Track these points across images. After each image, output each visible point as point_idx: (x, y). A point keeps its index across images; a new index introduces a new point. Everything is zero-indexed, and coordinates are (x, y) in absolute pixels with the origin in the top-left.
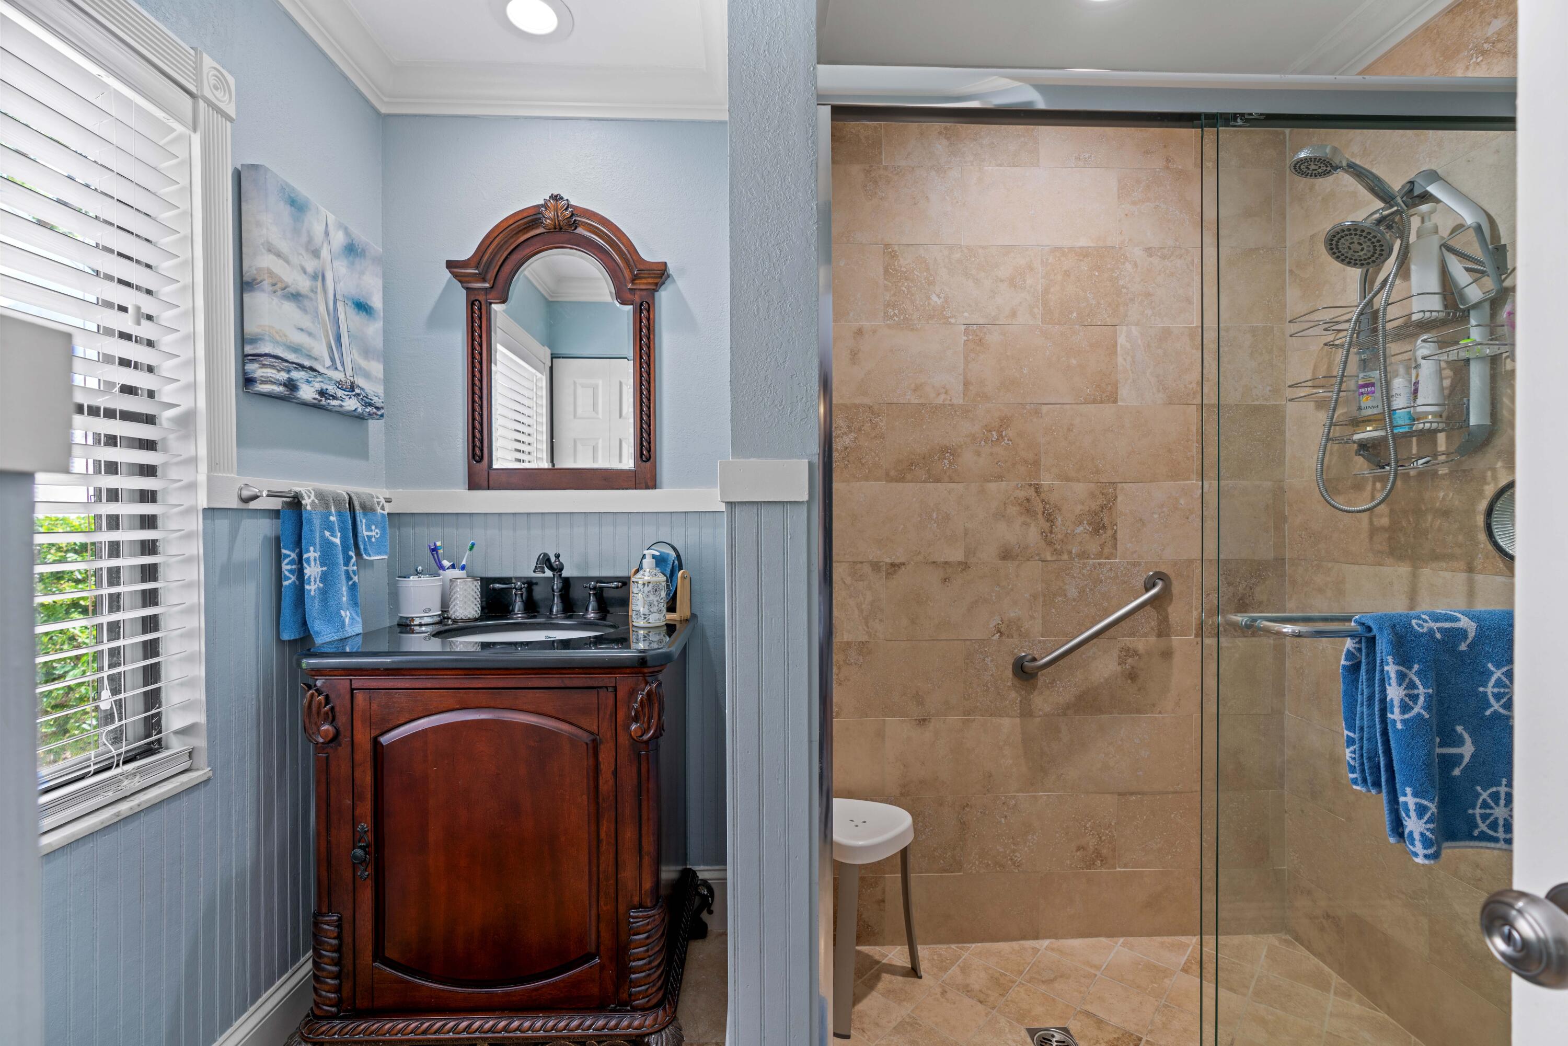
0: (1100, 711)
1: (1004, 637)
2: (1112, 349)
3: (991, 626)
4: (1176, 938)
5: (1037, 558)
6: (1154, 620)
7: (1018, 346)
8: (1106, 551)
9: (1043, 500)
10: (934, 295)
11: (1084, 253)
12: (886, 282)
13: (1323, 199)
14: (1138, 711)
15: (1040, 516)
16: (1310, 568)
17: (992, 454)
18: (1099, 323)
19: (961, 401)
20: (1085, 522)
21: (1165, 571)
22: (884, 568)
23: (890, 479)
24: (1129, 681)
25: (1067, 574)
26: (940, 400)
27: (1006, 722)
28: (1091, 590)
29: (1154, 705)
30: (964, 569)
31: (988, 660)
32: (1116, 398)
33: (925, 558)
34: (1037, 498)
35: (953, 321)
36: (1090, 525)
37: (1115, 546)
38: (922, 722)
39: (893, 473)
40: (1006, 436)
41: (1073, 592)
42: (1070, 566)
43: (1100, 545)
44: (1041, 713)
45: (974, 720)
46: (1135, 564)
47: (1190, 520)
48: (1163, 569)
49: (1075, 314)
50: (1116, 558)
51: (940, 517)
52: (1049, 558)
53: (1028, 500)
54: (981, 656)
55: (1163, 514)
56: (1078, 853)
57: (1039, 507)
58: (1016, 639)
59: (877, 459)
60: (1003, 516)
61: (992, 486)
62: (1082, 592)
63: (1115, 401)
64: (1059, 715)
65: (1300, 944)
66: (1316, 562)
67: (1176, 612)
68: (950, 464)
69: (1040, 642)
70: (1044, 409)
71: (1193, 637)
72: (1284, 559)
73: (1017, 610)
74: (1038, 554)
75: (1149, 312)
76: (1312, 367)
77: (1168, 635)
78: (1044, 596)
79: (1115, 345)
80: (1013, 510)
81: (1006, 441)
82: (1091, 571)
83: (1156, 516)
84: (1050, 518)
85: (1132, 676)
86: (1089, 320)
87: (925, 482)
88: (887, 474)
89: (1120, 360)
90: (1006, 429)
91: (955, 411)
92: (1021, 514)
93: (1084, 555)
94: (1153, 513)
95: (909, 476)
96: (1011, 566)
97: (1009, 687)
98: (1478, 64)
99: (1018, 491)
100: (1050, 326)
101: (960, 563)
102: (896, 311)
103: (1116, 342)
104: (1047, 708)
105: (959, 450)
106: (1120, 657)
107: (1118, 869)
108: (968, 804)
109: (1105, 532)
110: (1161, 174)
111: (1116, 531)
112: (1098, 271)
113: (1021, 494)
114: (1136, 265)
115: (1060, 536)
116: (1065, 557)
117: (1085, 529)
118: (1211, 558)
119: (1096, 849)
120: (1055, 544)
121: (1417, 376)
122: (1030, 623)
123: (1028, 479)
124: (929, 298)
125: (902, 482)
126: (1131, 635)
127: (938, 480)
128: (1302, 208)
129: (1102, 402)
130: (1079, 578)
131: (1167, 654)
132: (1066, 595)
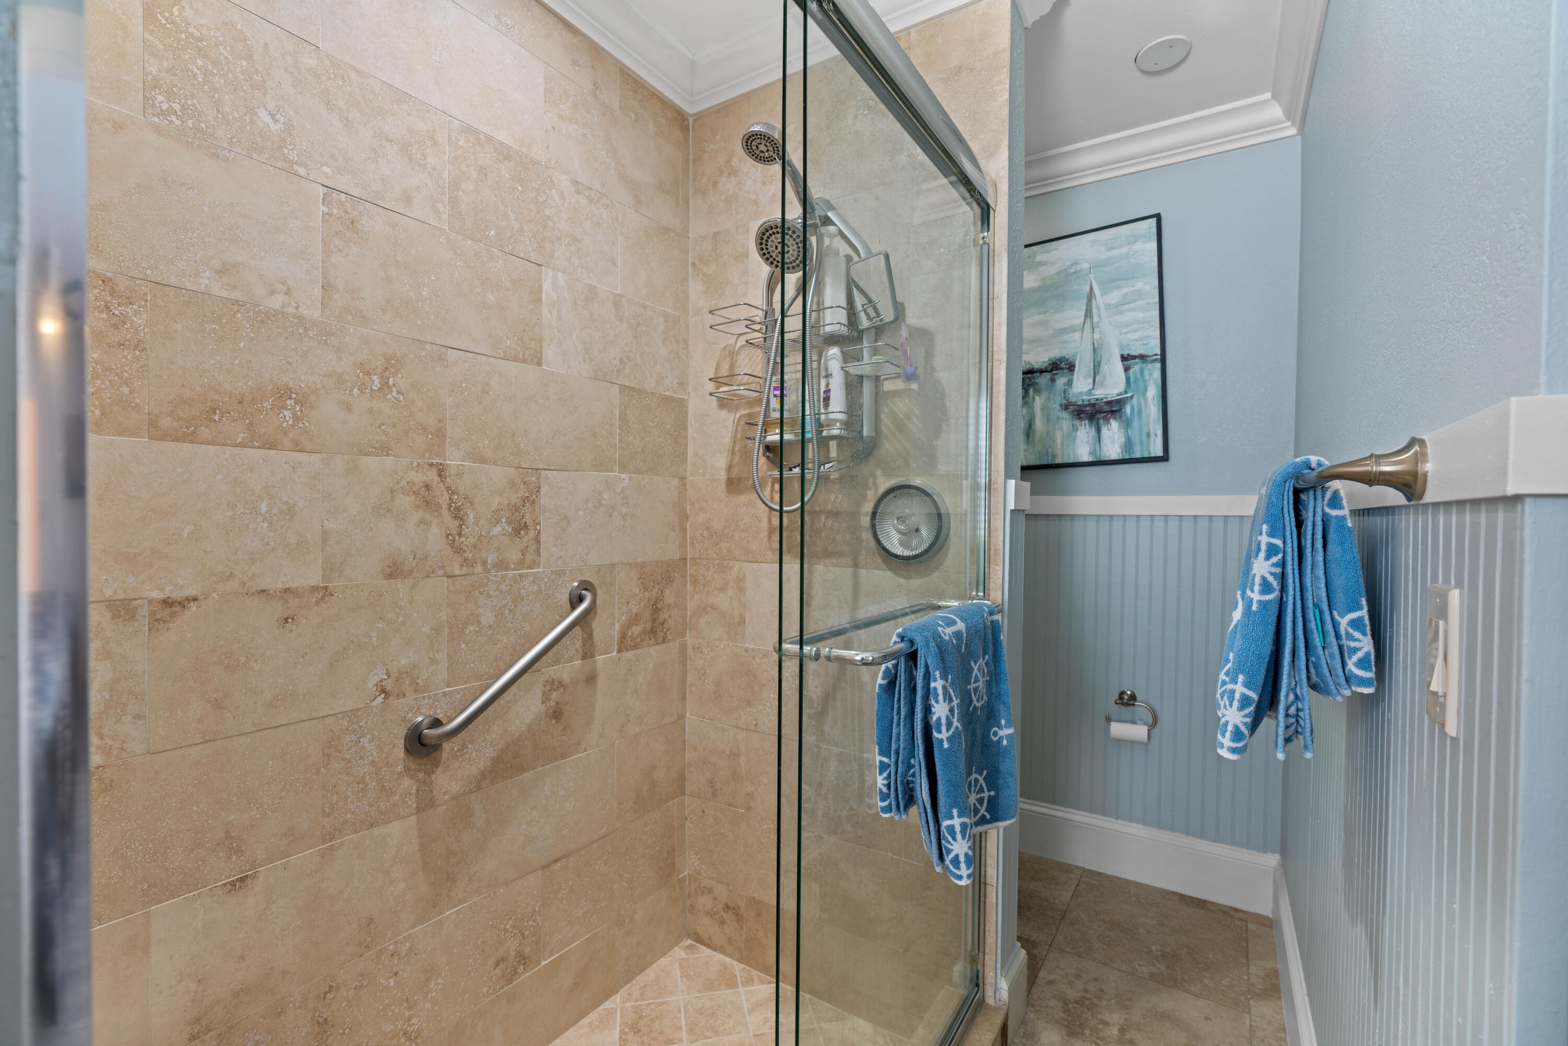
0: (521, 769)
1: (391, 698)
2: (536, 295)
3: (370, 685)
4: (601, 1008)
5: (441, 572)
6: (578, 640)
7: (414, 252)
8: (529, 557)
9: (448, 488)
10: (262, 109)
11: (504, 153)
12: (147, 36)
13: (726, 199)
14: (564, 756)
15: (445, 511)
16: (711, 568)
17: (370, 411)
18: (522, 256)
19: (317, 314)
20: (504, 520)
21: (591, 581)
22: (145, 610)
23: (157, 433)
24: (554, 721)
25: (481, 593)
26: (276, 302)
27: (395, 828)
28: (510, 611)
29: (578, 743)
30: (322, 599)
31: (364, 741)
32: (540, 359)
33: (243, 584)
34: (441, 485)
35: (302, 171)
36: (509, 523)
37: (538, 552)
38: (240, 883)
39: (166, 423)
40: (394, 385)
41: (488, 617)
42: (485, 581)
43: (522, 551)
44: (446, 797)
45: (342, 844)
46: (560, 573)
47: (612, 518)
48: (587, 577)
49: (493, 233)
50: (539, 567)
51: (275, 511)
52: (457, 572)
53: (427, 487)
54: (353, 737)
55: (587, 511)
56: (497, 971)
57: (444, 499)
58: (410, 698)
59: (125, 390)
60: (390, 511)
61: (372, 462)
62: (499, 615)
63: (539, 364)
64: (471, 792)
65: (701, 944)
66: (717, 562)
67: (601, 627)
68: (296, 419)
69: (444, 694)
70: (452, 354)
71: (615, 654)
72: (686, 559)
73: (411, 654)
74: (442, 567)
75: (575, 260)
76: (715, 364)
77: (593, 656)
78: (451, 626)
79: (540, 290)
80: (405, 501)
81: (394, 394)
82: (511, 586)
83: (581, 513)
84: (458, 515)
85: (557, 714)
86: (511, 247)
87: (241, 445)
88: (153, 423)
89: (545, 311)
90: (395, 375)
91: (306, 329)
92: (418, 507)
93: (501, 565)
94: (578, 509)
95: (205, 432)
96: (401, 587)
97: (400, 774)
98: (865, 116)
99: (412, 473)
100: (460, 238)
101: (314, 589)
102: (176, 107)
103: (541, 286)
104: (455, 788)
105: (313, 398)
106: (543, 694)
107: (543, 963)
108: (331, 987)
109: (527, 534)
110: (589, 98)
111: (539, 532)
112: (521, 186)
113: (418, 478)
114: (562, 196)
115: (471, 540)
116: (479, 569)
117: (503, 529)
118: (630, 561)
119: (519, 952)
120: (465, 551)
121: (828, 385)
122: (431, 669)
123: (427, 455)
124: (252, 111)
125: (191, 442)
126: (555, 662)
127: (272, 446)
128: (706, 203)
129: (524, 361)
130: (496, 597)
131: (591, 679)
132: (479, 622)
